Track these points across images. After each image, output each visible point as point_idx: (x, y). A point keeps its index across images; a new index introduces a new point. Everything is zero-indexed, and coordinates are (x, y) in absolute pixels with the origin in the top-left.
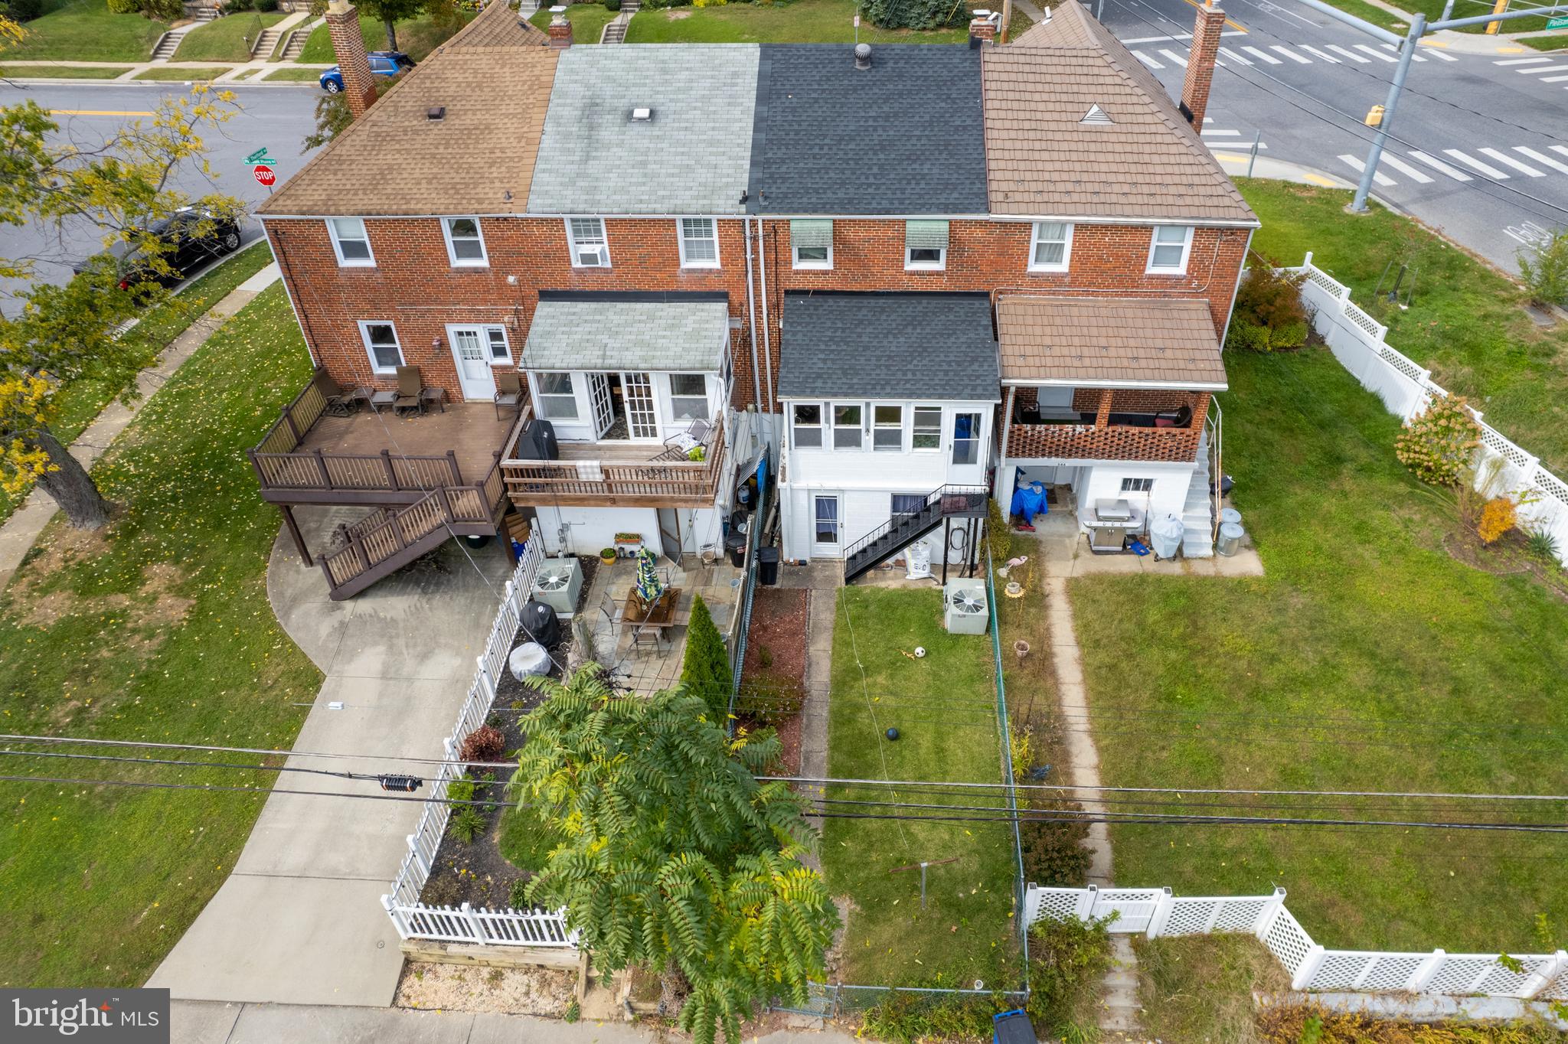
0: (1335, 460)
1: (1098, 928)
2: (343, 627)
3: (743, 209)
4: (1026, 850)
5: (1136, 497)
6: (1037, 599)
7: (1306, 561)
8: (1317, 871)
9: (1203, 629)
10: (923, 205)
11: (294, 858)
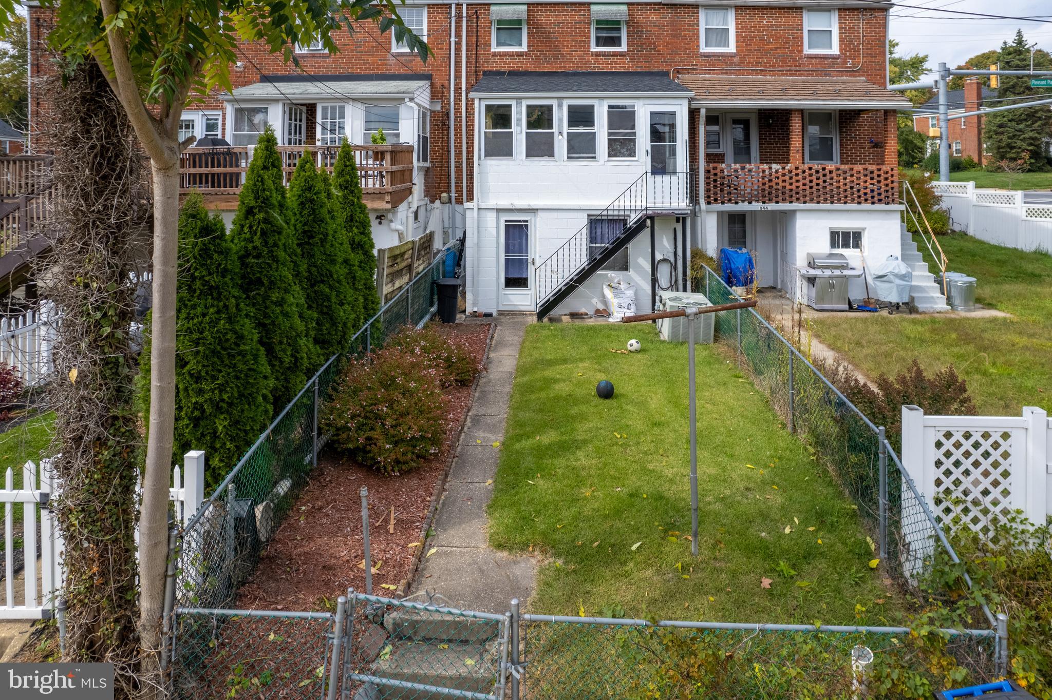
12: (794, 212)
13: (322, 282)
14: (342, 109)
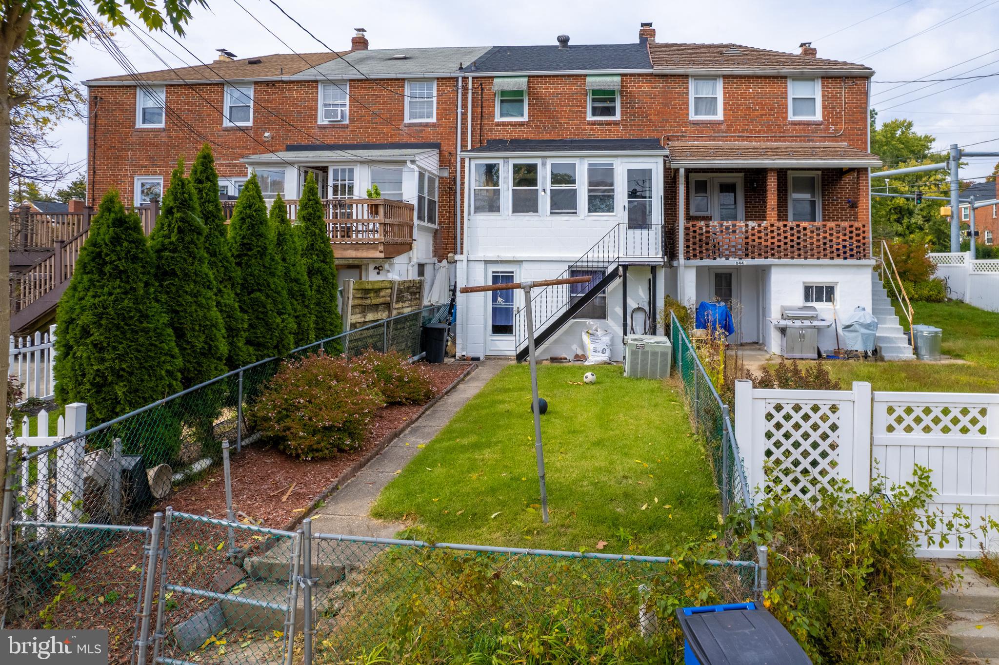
12: (769, 267)
13: (260, 290)
14: (351, 171)
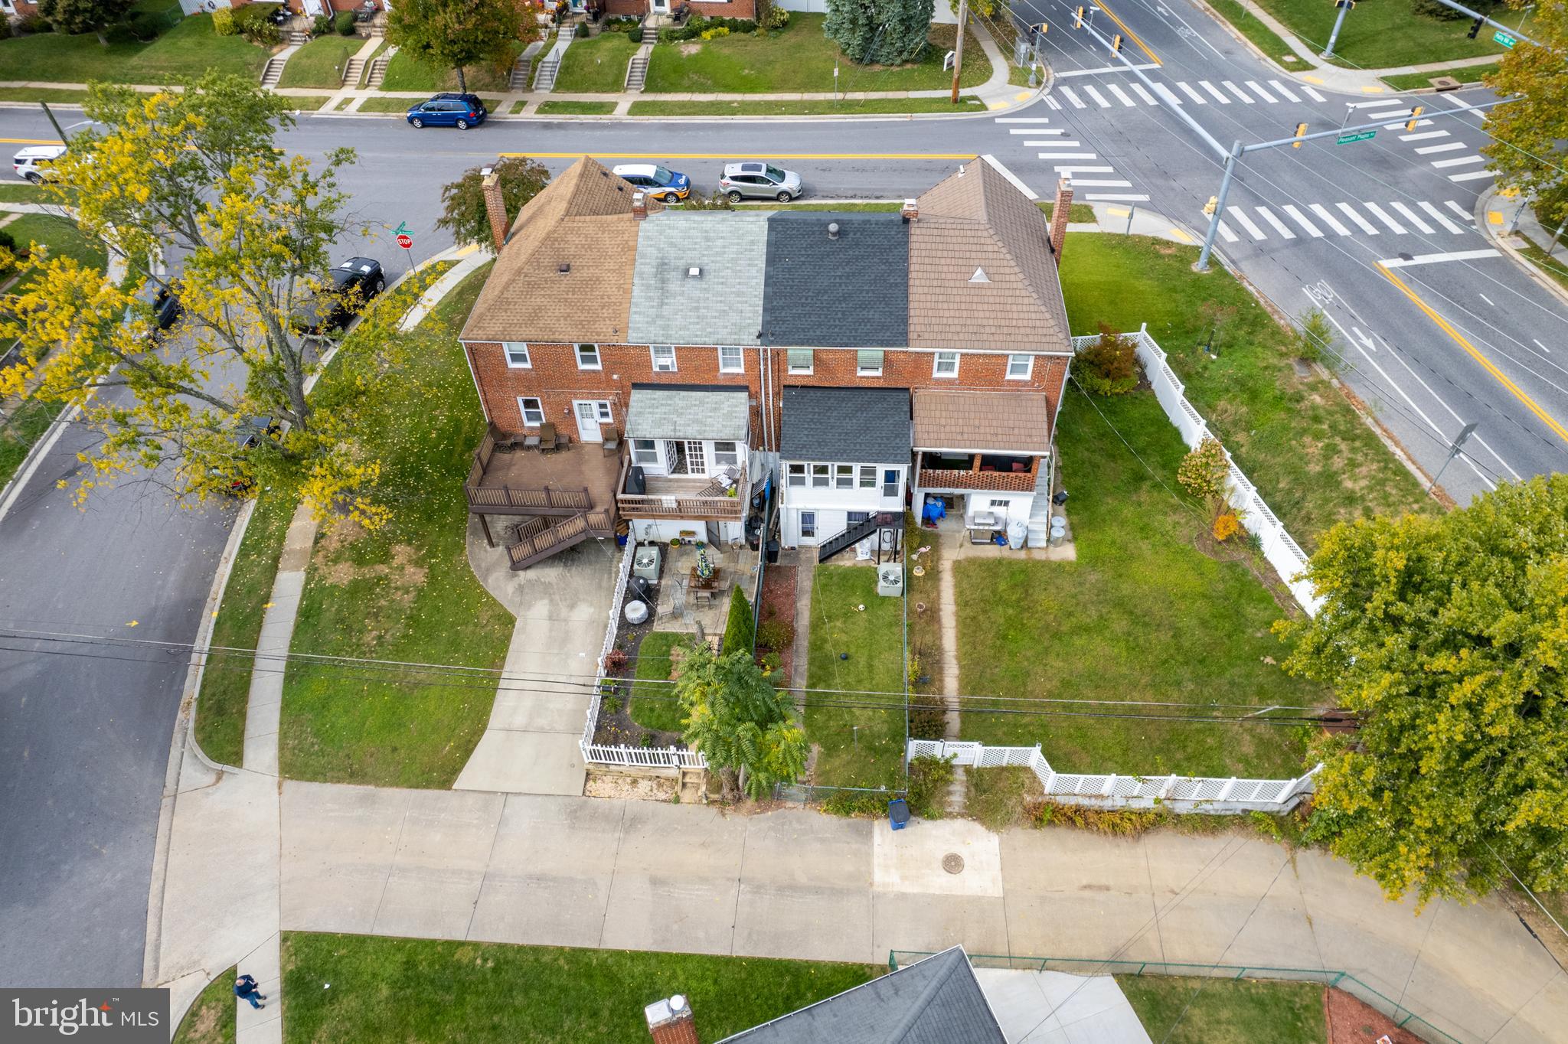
0: (1139, 478)
1: (947, 762)
2: (521, 589)
3: (759, 342)
4: (911, 721)
5: (999, 511)
6: (934, 575)
7: (1105, 550)
8: (1070, 736)
9: (1032, 595)
10: (868, 341)
11: (519, 720)
